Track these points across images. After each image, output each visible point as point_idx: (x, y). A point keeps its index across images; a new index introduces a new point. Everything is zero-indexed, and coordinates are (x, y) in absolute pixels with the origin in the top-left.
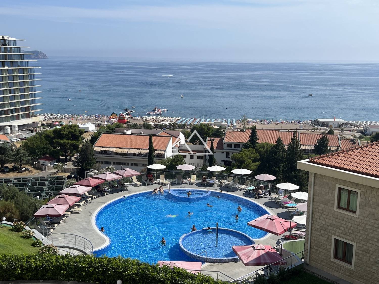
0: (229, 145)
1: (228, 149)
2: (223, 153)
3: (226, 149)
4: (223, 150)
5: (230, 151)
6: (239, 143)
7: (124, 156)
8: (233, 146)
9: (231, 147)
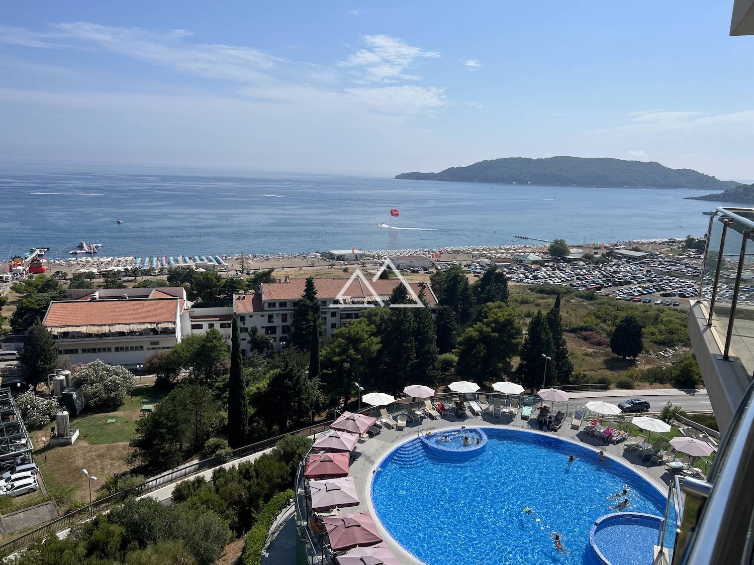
0: (272, 304)
1: (270, 311)
2: (262, 316)
3: (267, 311)
4: (264, 313)
5: (274, 312)
6: (285, 301)
7: (104, 338)
8: (277, 305)
9: (275, 307)
